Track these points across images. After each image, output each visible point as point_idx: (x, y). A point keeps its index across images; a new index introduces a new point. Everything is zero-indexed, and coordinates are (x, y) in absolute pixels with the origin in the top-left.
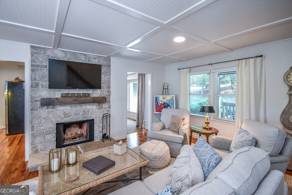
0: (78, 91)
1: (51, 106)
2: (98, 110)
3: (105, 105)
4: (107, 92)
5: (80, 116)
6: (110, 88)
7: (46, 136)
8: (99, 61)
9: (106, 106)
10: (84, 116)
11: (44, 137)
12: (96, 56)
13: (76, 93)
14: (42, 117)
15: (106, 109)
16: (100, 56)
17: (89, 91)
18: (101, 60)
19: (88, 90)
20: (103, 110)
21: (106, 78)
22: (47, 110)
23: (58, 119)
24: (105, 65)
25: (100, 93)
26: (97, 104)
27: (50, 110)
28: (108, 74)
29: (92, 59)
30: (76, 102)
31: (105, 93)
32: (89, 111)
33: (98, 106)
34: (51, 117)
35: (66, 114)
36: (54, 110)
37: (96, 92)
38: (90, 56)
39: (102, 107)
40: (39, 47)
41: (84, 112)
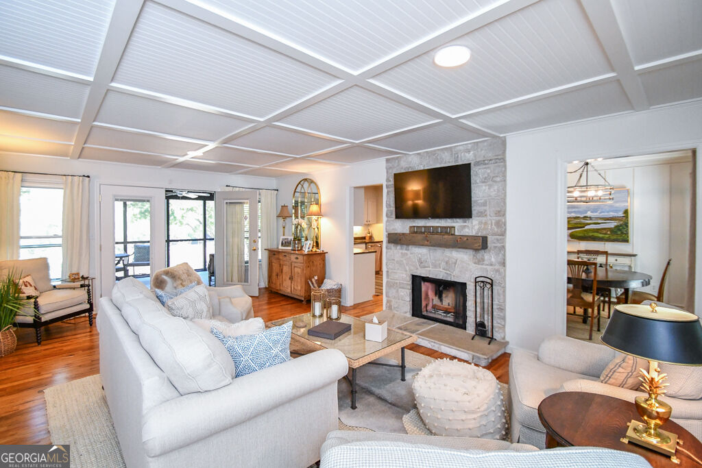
0: (438, 223)
1: (405, 246)
2: (474, 265)
3: (490, 257)
4: (493, 226)
5: (441, 270)
6: (504, 215)
7: (400, 290)
8: (475, 156)
9: (493, 260)
10: (448, 272)
11: (397, 291)
12: (470, 146)
13: (431, 227)
14: (396, 259)
15: (491, 265)
16: (477, 142)
17: (457, 222)
18: (482, 150)
19: (455, 220)
20: (485, 267)
21: (492, 190)
22: (401, 251)
23: (412, 268)
24: (490, 160)
25: (477, 227)
26: (471, 252)
27: (404, 251)
28: (498, 179)
29: (462, 154)
30: (426, 242)
31: (490, 228)
32: (455, 263)
33: (474, 256)
34: (404, 261)
35: (422, 263)
36: (408, 252)
37: (469, 225)
38: (458, 148)
39: (483, 260)
40: (393, 158)
41: (447, 263)
